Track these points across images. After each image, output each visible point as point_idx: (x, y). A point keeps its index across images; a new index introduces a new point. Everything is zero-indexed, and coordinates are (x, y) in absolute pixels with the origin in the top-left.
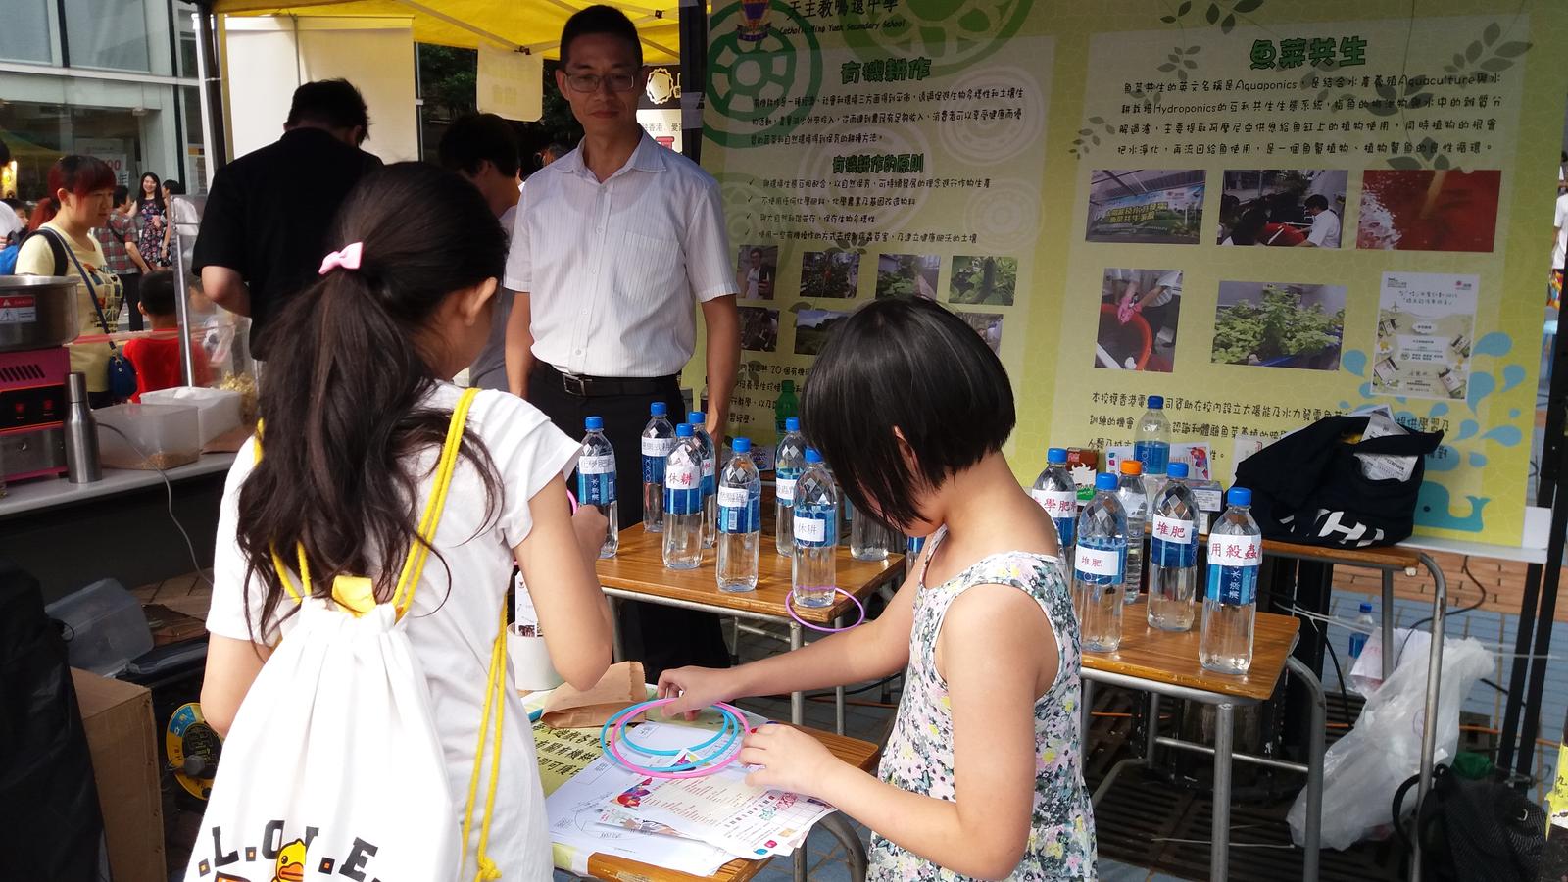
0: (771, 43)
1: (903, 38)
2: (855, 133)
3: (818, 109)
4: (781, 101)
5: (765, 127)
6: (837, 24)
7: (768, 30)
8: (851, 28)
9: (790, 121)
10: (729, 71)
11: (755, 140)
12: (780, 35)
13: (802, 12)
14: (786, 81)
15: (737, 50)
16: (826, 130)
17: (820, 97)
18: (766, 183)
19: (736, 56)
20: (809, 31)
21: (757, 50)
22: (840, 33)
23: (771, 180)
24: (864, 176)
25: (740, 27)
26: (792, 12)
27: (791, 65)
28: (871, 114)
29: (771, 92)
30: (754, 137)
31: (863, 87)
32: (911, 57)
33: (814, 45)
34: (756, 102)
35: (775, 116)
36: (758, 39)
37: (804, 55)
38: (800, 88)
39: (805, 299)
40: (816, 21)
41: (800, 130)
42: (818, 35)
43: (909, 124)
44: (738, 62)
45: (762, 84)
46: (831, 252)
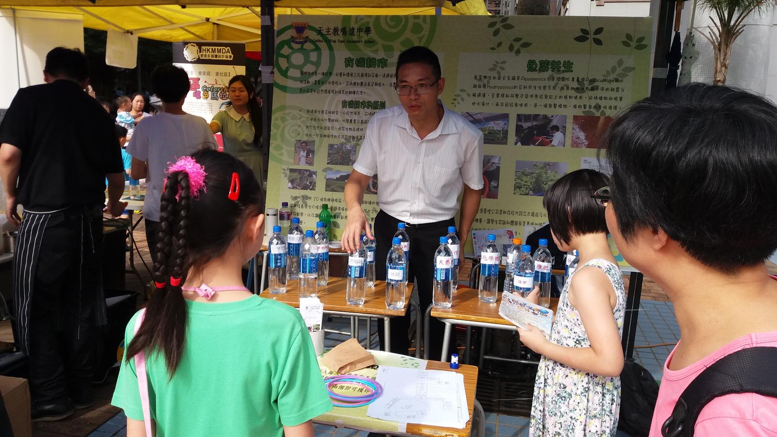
0: (308, 46)
1: (374, 48)
2: (352, 90)
3: (333, 78)
4: (315, 73)
5: (307, 85)
6: (342, 39)
7: (307, 40)
8: (349, 42)
10: (288, 57)
11: (302, 91)
12: (314, 42)
13: (324, 32)
14: (317, 64)
15: (291, 47)
16: (338, 88)
17: (334, 72)
18: (308, 111)
19: (290, 51)
20: (328, 42)
21: (302, 48)
22: (343, 44)
23: (310, 109)
24: (357, 110)
25: (292, 37)
26: (319, 32)
28: (360, 82)
29: (309, 68)
30: (301, 89)
31: (355, 69)
32: (378, 57)
34: (302, 73)
35: (312, 79)
36: (302, 43)
37: (326, 52)
38: (324, 67)
39: (330, 166)
40: (332, 37)
41: (324, 87)
42: (332, 44)
43: (378, 87)
44: (292, 53)
45: (304, 64)
46: (342, 144)
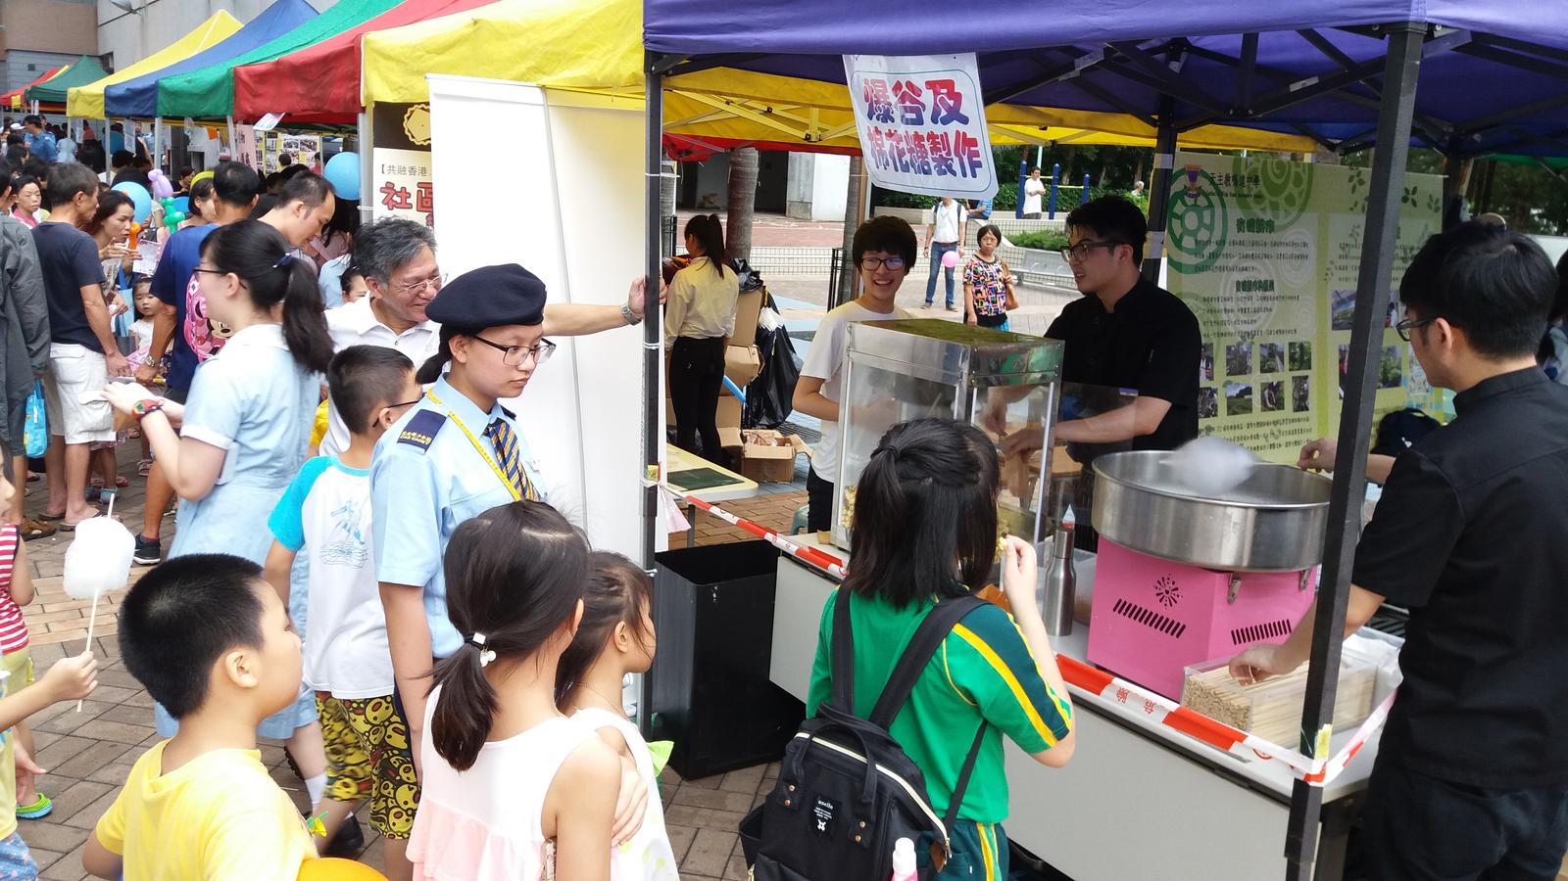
1: (1262, 206)
2: (1245, 265)
3: (1227, 249)
5: (1202, 260)
6: (1233, 192)
7: (1200, 192)
8: (1240, 196)
9: (1214, 256)
13: (1216, 180)
14: (1210, 228)
16: (1231, 263)
17: (1227, 241)
18: (1204, 299)
20: (1220, 194)
22: (1234, 198)
23: (1207, 297)
24: (1250, 293)
25: (1185, 187)
26: (1212, 182)
27: (1212, 216)
29: (1203, 235)
30: (1196, 266)
31: (1247, 236)
32: (1266, 219)
33: (1223, 205)
36: (1195, 196)
37: (1218, 211)
39: (1231, 378)
40: (1223, 188)
41: (1219, 262)
42: (1225, 198)
43: (1267, 260)
46: (1239, 344)
